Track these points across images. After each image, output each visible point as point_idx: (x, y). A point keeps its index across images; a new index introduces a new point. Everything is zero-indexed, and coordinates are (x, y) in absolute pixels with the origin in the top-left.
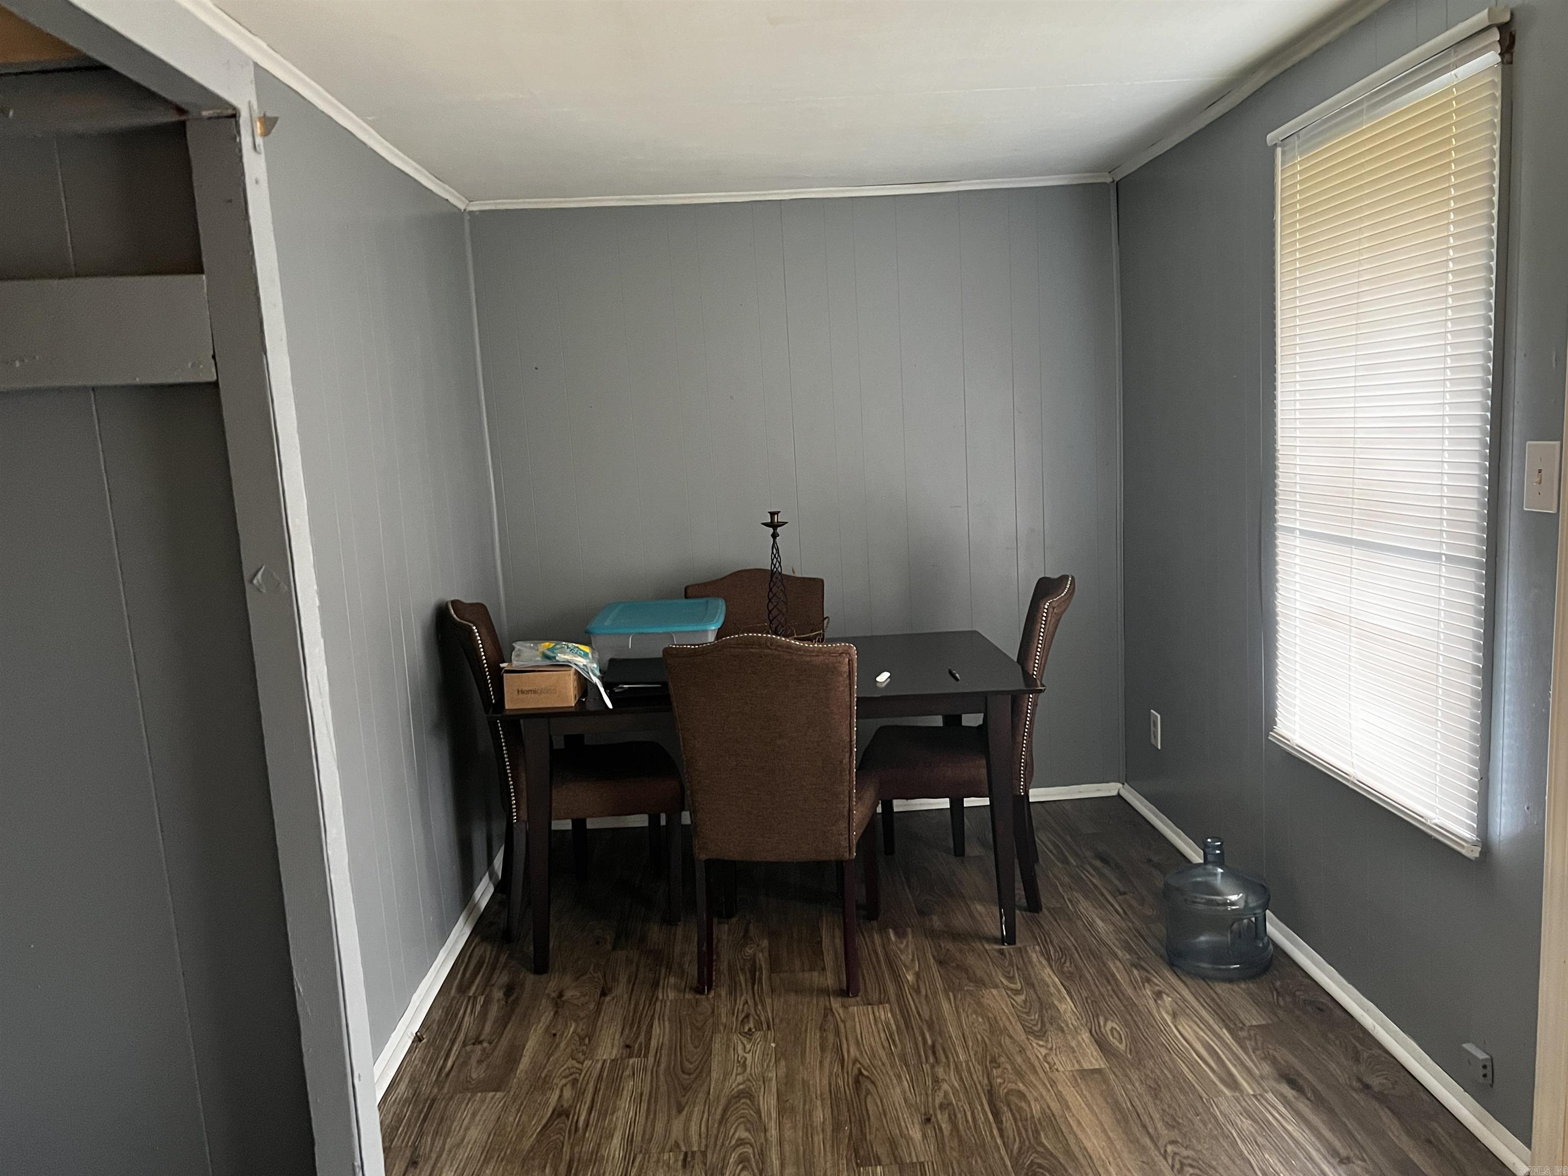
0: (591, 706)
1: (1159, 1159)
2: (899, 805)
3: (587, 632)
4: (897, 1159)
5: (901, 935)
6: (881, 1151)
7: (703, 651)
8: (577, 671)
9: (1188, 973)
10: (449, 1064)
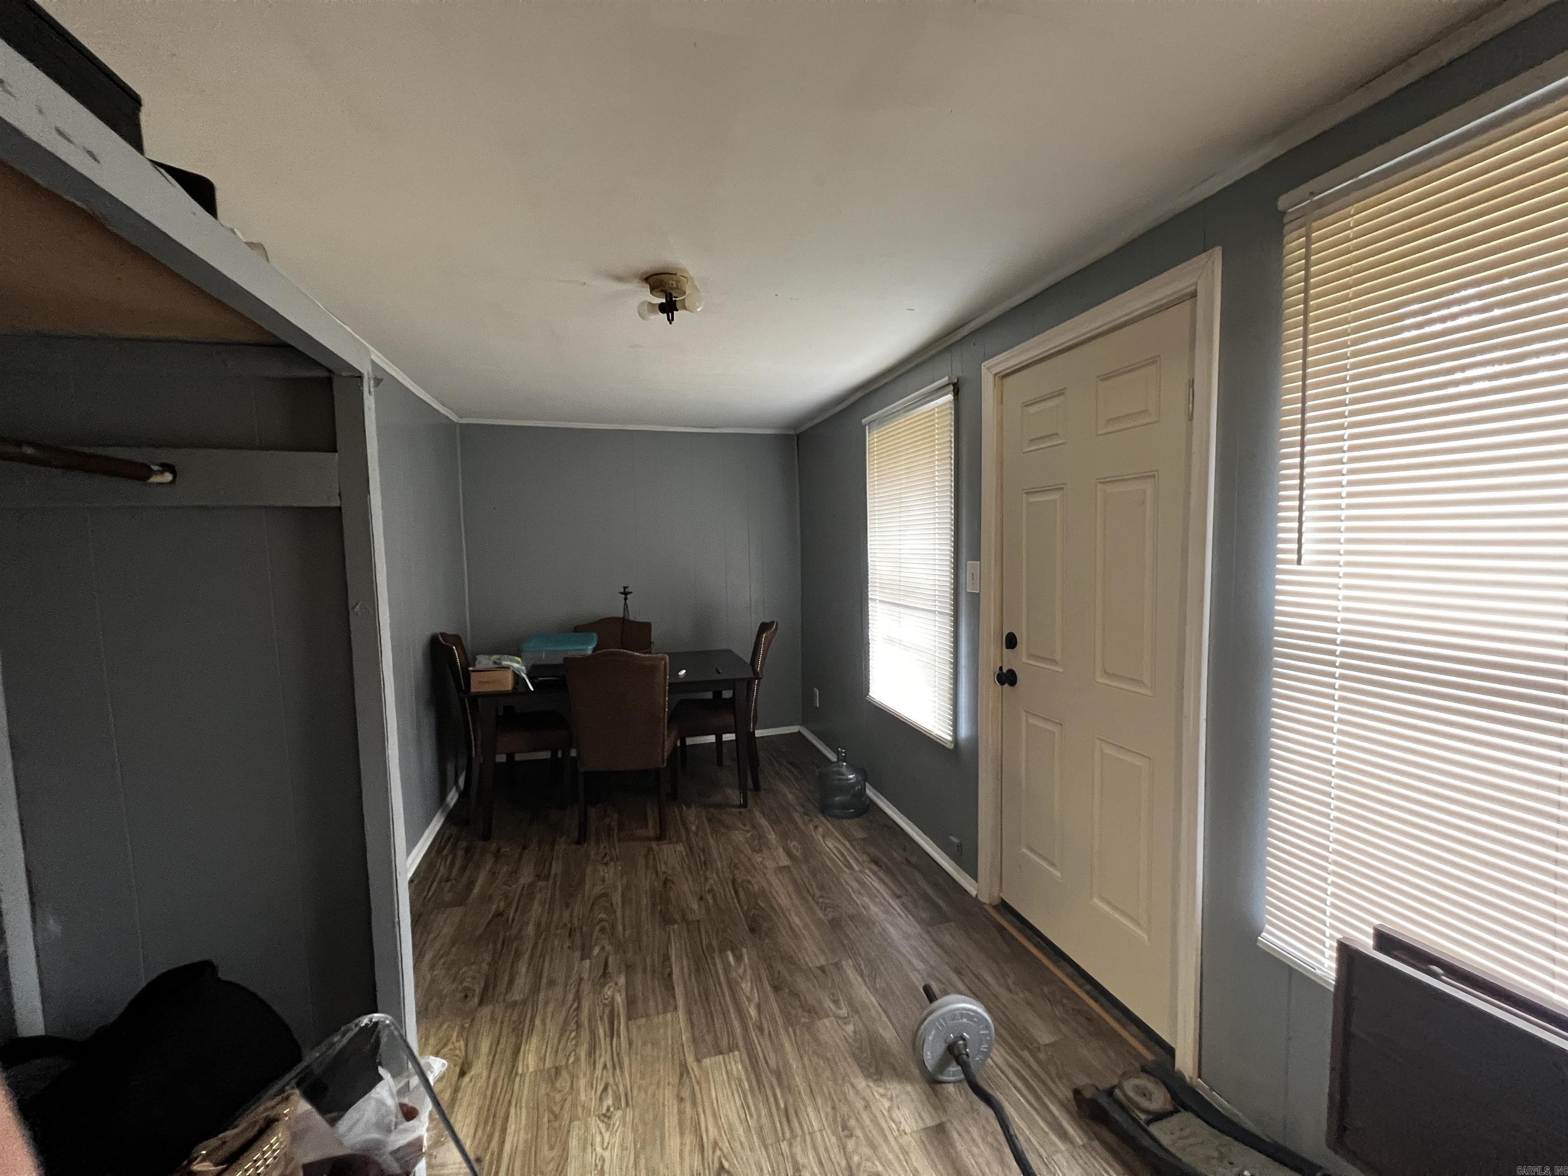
0: (521, 689)
1: (815, 905)
2: (690, 741)
3: (519, 650)
4: (684, 919)
5: (689, 807)
6: (677, 917)
7: (586, 659)
8: (514, 672)
9: (830, 816)
10: (430, 894)
